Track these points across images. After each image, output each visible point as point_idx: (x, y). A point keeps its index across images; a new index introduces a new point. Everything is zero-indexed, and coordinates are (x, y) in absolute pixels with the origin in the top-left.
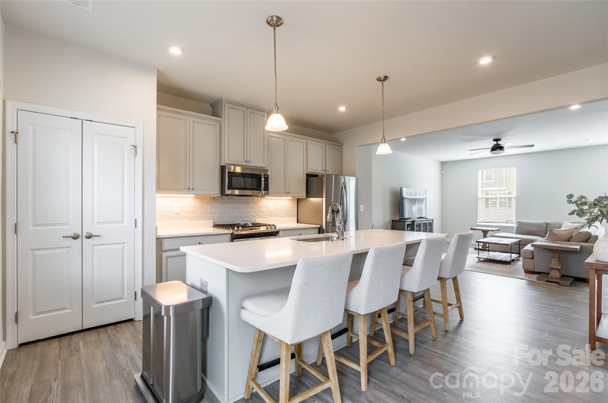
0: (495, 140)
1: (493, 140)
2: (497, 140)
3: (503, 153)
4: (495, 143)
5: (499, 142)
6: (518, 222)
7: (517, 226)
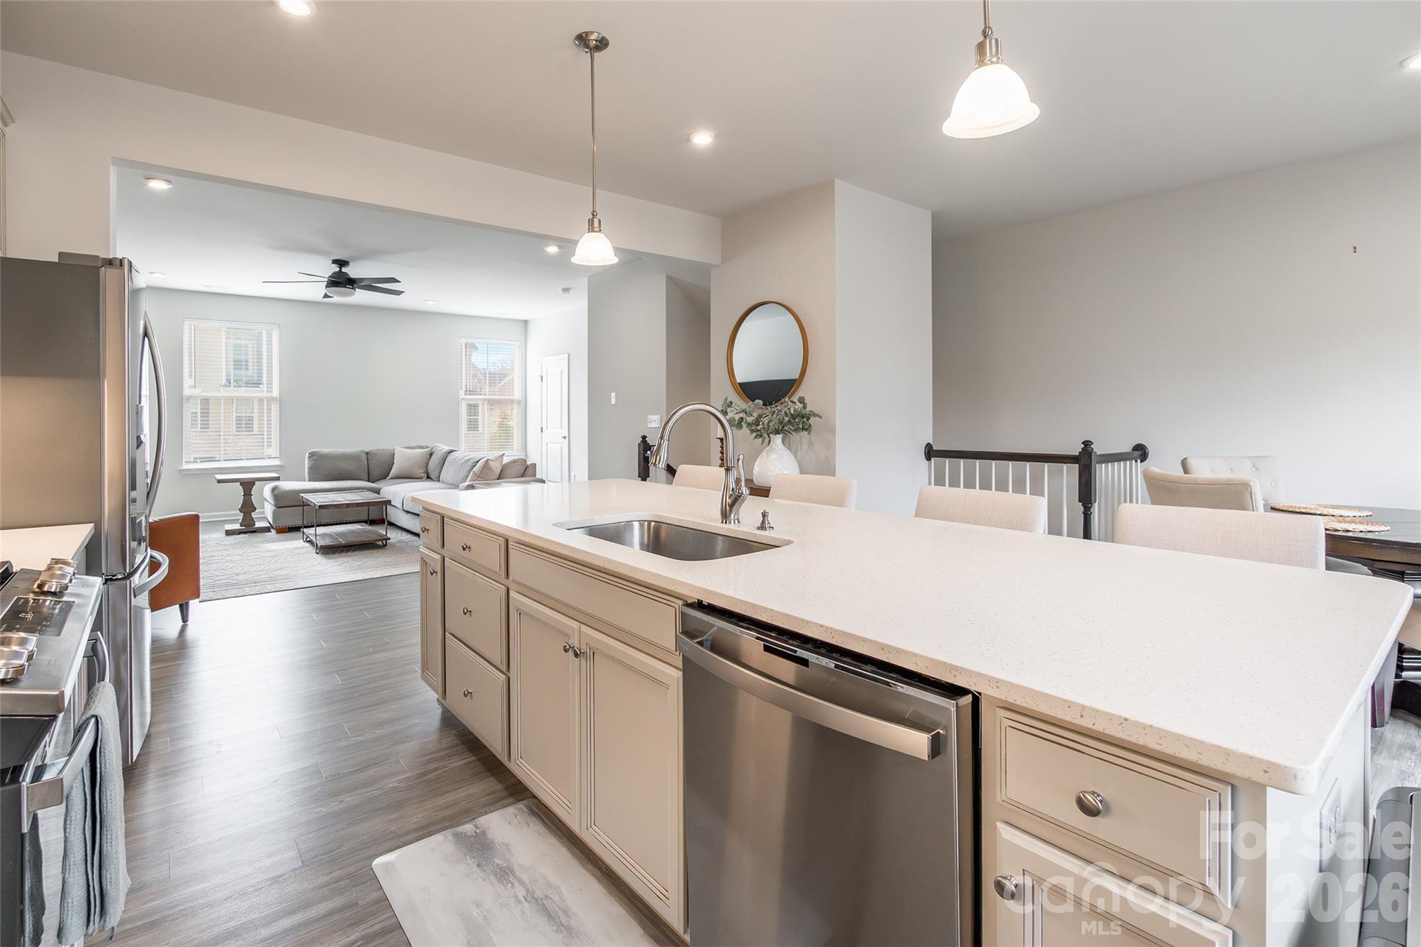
0: (335, 262)
1: (331, 262)
2: (341, 263)
3: (351, 294)
4: (336, 268)
5: (344, 270)
6: (312, 455)
7: (312, 462)
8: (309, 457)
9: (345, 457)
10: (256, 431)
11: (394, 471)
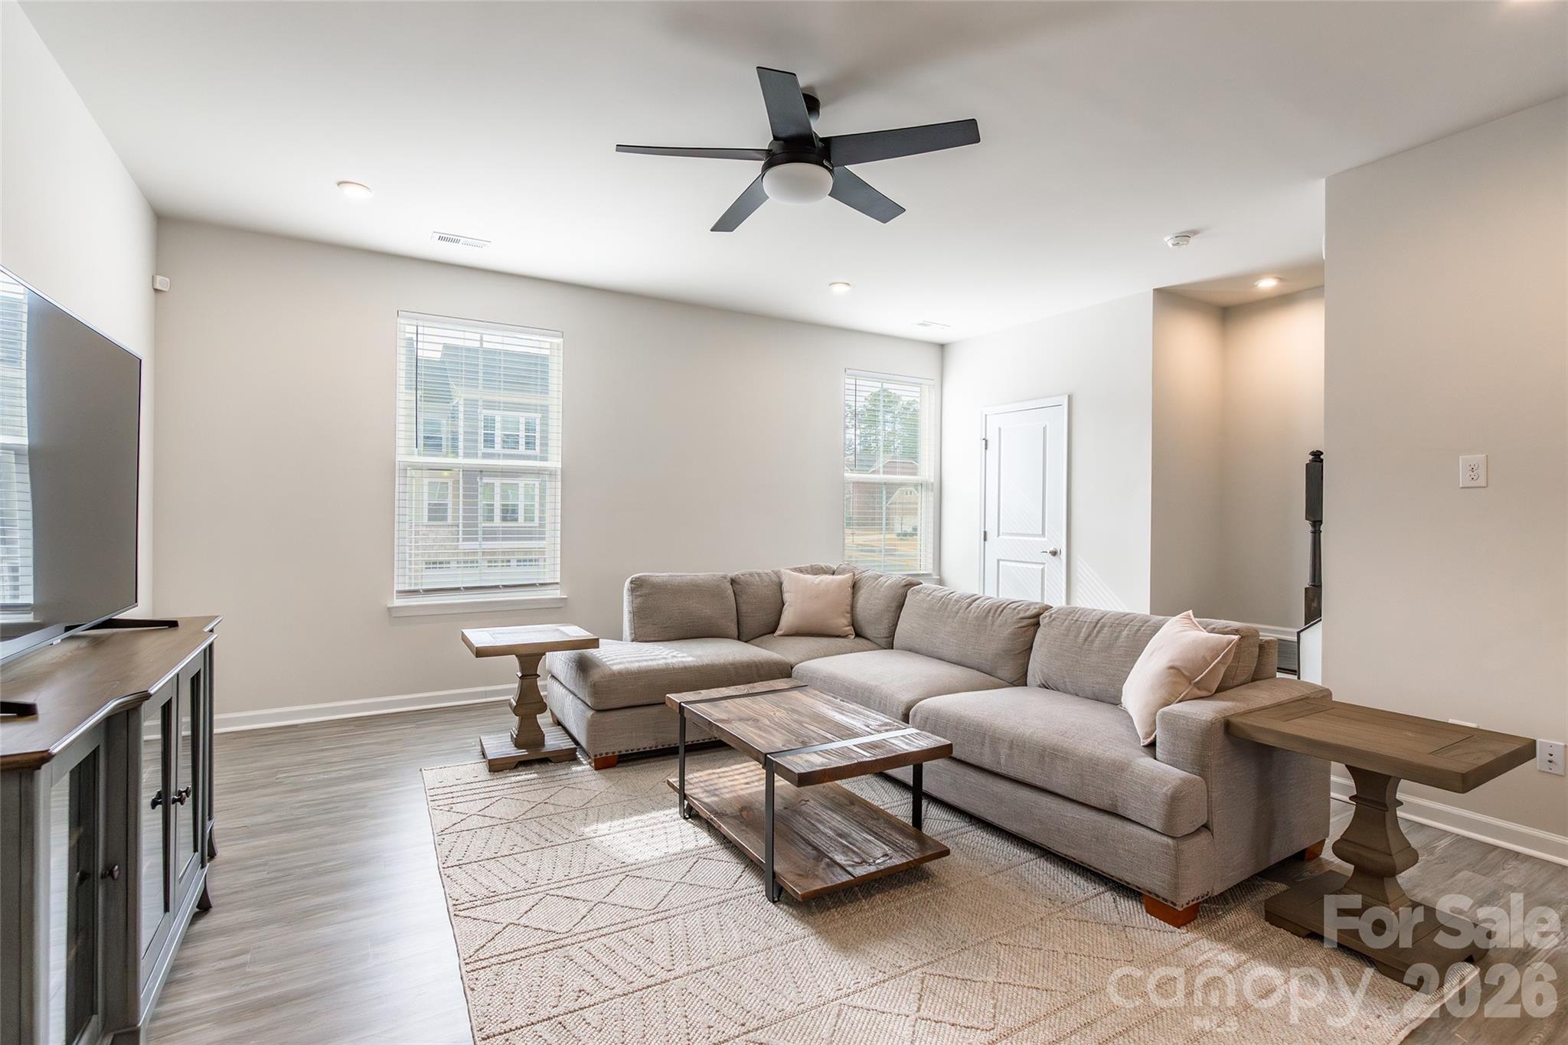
6: (637, 585)
7: (639, 600)
8: (632, 590)
9: (695, 589)
10: (450, 521)
11: (788, 619)
